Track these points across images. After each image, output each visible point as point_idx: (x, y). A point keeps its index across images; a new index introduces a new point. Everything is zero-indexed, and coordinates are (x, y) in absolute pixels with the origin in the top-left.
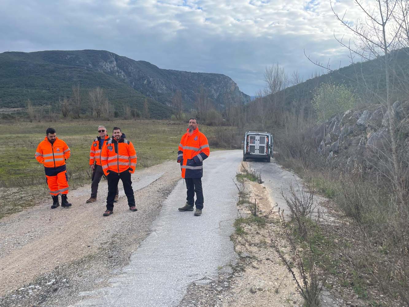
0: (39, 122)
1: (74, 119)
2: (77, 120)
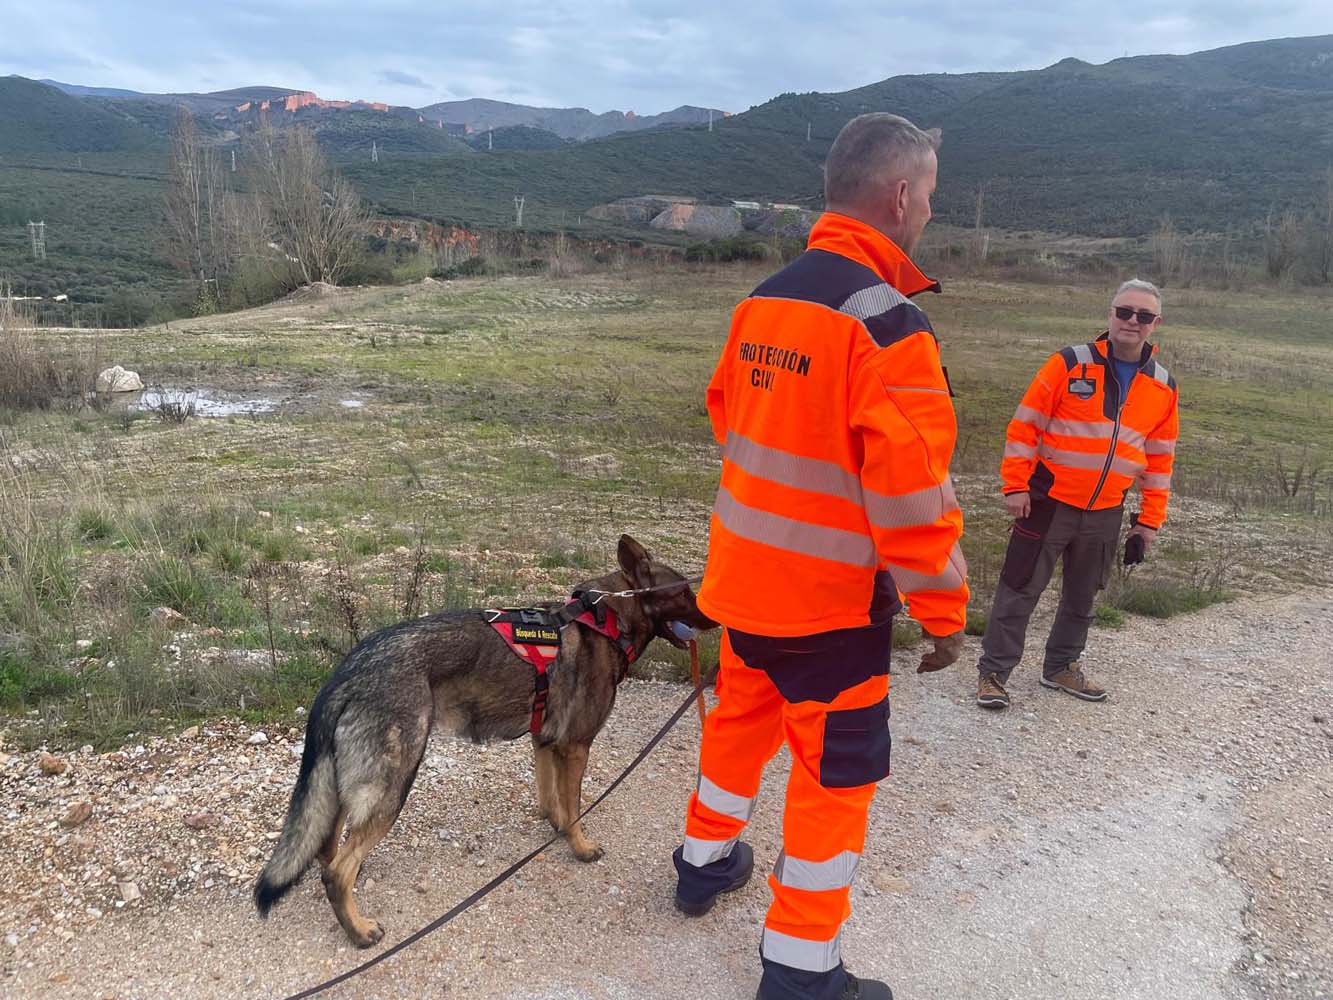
0: (1187, 286)
1: (1306, 285)
2: (1318, 290)
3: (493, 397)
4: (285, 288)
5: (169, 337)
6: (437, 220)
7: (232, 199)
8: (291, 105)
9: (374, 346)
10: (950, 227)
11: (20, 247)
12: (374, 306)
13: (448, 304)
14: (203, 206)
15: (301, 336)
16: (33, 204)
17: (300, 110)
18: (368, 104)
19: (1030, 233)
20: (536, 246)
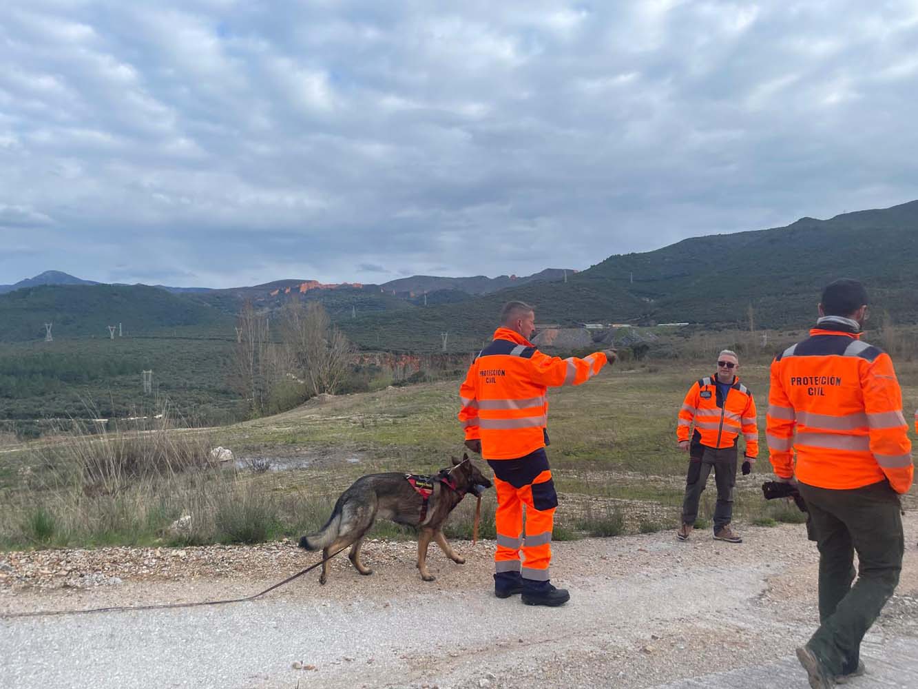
0: (909, 360)
3: (436, 452)
4: (303, 399)
5: (245, 430)
6: (393, 351)
7: (272, 348)
8: (303, 289)
9: (363, 427)
10: (739, 331)
11: (136, 387)
12: (358, 405)
13: (404, 401)
14: (256, 353)
15: (320, 424)
16: (146, 360)
17: (309, 291)
18: (351, 285)
19: (796, 332)
20: (456, 363)
